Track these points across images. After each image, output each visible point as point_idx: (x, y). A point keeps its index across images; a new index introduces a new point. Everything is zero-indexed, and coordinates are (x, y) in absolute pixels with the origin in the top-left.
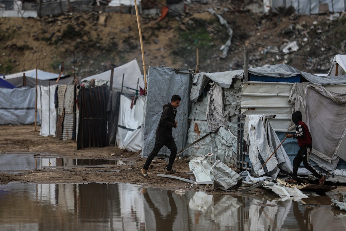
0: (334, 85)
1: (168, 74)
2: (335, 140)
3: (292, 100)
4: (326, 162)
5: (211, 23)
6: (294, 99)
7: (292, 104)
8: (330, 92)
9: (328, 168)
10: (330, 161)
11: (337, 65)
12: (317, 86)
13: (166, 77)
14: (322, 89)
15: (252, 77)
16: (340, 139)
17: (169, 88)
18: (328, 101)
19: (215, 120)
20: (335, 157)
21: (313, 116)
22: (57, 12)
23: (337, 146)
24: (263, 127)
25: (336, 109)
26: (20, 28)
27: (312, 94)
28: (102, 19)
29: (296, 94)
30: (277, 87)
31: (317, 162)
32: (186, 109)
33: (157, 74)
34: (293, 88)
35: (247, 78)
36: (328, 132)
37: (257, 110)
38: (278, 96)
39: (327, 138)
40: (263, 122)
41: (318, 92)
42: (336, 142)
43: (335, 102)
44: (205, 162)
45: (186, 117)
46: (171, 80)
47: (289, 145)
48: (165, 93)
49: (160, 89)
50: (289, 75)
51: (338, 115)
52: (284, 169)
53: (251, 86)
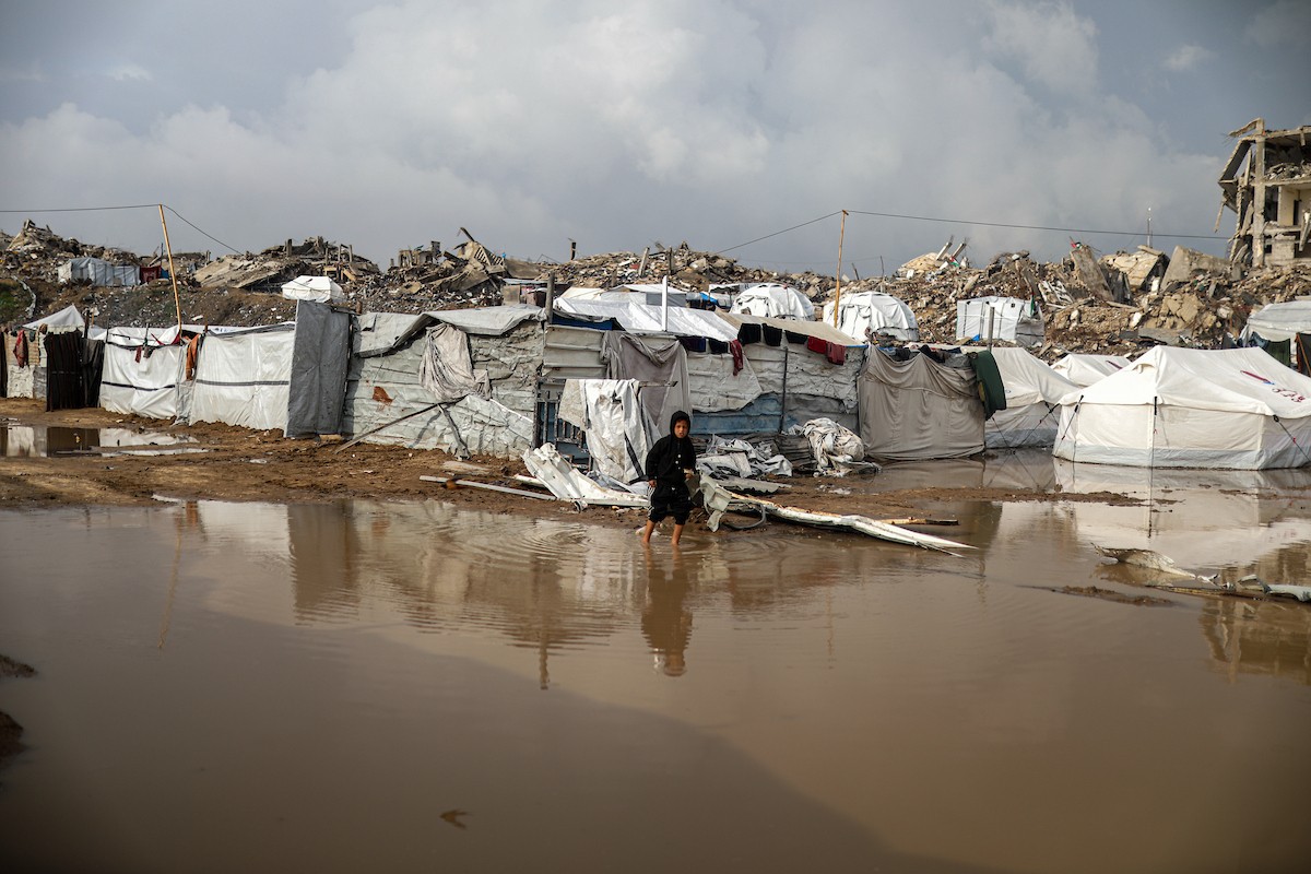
0: (650, 337)
1: (322, 313)
3: (607, 356)
6: (610, 355)
7: (606, 362)
8: (647, 347)
12: (632, 336)
13: (320, 316)
14: (639, 342)
17: (323, 333)
18: (644, 359)
25: (653, 371)
27: (627, 348)
29: (610, 348)
30: (586, 335)
32: (346, 366)
34: (606, 338)
35: (551, 320)
37: (563, 371)
38: (587, 350)
41: (634, 346)
43: (653, 361)
48: (318, 340)
49: (312, 334)
50: (600, 318)
51: (655, 380)
53: (556, 334)
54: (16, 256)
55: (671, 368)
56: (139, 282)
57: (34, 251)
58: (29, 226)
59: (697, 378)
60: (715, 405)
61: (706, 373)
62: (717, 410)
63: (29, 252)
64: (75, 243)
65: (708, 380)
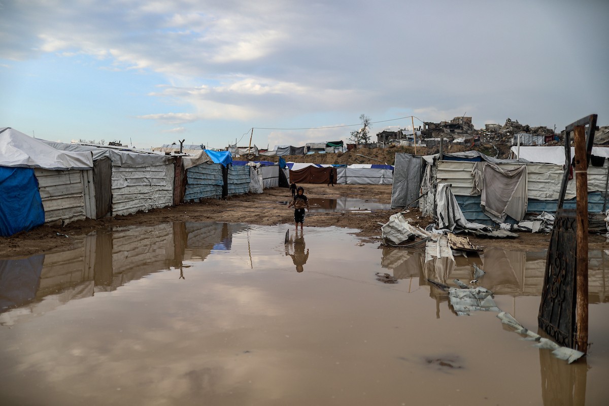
0: (505, 164)
1: (408, 158)
2: (504, 202)
3: (474, 174)
4: (497, 217)
5: (490, 148)
6: (475, 173)
7: (473, 176)
8: (501, 169)
9: (498, 221)
10: (500, 217)
11: (513, 152)
12: (492, 164)
13: (407, 159)
14: (496, 167)
15: (445, 158)
16: (507, 201)
17: (408, 166)
18: (500, 175)
19: (427, 186)
20: (504, 214)
21: (488, 185)
22: (433, 144)
23: (505, 206)
24: (444, 193)
25: (505, 180)
26: (419, 150)
27: (489, 170)
28: (449, 147)
29: (476, 170)
30: (463, 164)
31: (491, 217)
32: (419, 179)
33: (401, 158)
34: (475, 165)
35: (441, 158)
36: (499, 196)
37: (449, 180)
38: (464, 171)
39: (498, 200)
40: (445, 189)
41: (493, 168)
42: (505, 203)
43: (505, 176)
44: (401, 217)
45: (419, 184)
46: (410, 161)
47: (471, 205)
48: (406, 169)
49: (402, 167)
50: (472, 156)
51: (507, 185)
52: (459, 224)
53: (445, 164)
54: (501, 135)
55: (519, 178)
56: (544, 143)
57: (509, 132)
58: (509, 121)
59: (538, 183)
60: (551, 196)
61: (545, 181)
62: (552, 199)
63: (506, 132)
64: (528, 127)
65: (547, 184)
